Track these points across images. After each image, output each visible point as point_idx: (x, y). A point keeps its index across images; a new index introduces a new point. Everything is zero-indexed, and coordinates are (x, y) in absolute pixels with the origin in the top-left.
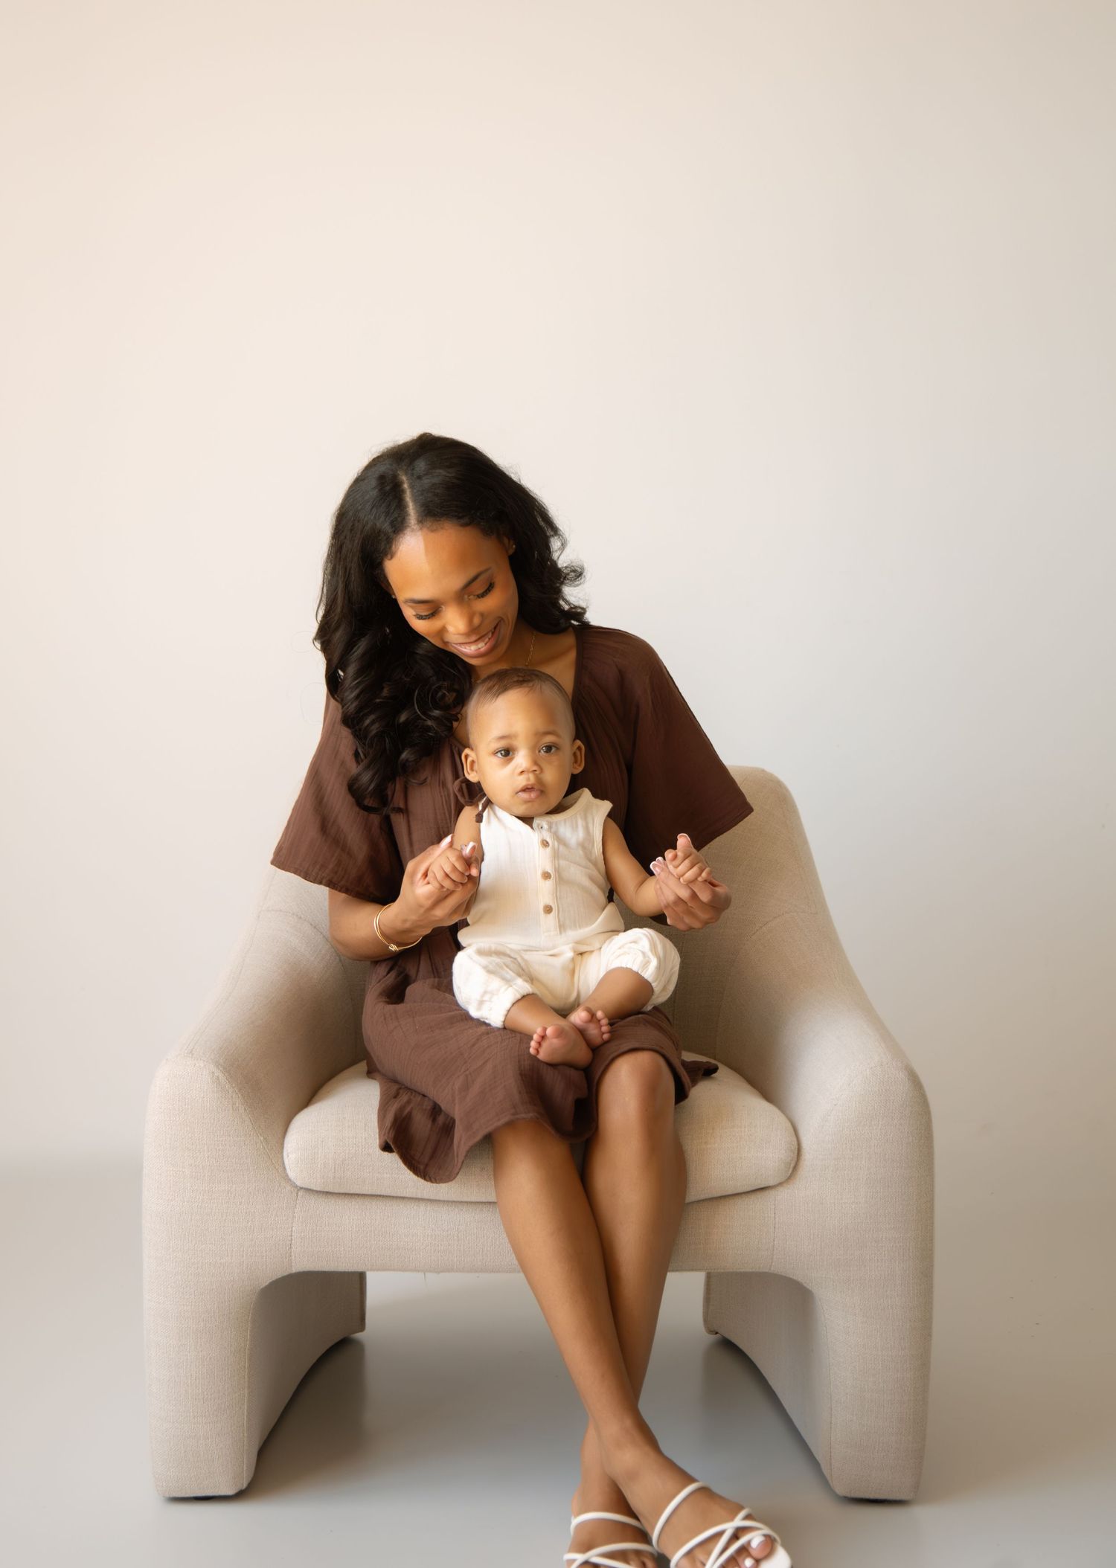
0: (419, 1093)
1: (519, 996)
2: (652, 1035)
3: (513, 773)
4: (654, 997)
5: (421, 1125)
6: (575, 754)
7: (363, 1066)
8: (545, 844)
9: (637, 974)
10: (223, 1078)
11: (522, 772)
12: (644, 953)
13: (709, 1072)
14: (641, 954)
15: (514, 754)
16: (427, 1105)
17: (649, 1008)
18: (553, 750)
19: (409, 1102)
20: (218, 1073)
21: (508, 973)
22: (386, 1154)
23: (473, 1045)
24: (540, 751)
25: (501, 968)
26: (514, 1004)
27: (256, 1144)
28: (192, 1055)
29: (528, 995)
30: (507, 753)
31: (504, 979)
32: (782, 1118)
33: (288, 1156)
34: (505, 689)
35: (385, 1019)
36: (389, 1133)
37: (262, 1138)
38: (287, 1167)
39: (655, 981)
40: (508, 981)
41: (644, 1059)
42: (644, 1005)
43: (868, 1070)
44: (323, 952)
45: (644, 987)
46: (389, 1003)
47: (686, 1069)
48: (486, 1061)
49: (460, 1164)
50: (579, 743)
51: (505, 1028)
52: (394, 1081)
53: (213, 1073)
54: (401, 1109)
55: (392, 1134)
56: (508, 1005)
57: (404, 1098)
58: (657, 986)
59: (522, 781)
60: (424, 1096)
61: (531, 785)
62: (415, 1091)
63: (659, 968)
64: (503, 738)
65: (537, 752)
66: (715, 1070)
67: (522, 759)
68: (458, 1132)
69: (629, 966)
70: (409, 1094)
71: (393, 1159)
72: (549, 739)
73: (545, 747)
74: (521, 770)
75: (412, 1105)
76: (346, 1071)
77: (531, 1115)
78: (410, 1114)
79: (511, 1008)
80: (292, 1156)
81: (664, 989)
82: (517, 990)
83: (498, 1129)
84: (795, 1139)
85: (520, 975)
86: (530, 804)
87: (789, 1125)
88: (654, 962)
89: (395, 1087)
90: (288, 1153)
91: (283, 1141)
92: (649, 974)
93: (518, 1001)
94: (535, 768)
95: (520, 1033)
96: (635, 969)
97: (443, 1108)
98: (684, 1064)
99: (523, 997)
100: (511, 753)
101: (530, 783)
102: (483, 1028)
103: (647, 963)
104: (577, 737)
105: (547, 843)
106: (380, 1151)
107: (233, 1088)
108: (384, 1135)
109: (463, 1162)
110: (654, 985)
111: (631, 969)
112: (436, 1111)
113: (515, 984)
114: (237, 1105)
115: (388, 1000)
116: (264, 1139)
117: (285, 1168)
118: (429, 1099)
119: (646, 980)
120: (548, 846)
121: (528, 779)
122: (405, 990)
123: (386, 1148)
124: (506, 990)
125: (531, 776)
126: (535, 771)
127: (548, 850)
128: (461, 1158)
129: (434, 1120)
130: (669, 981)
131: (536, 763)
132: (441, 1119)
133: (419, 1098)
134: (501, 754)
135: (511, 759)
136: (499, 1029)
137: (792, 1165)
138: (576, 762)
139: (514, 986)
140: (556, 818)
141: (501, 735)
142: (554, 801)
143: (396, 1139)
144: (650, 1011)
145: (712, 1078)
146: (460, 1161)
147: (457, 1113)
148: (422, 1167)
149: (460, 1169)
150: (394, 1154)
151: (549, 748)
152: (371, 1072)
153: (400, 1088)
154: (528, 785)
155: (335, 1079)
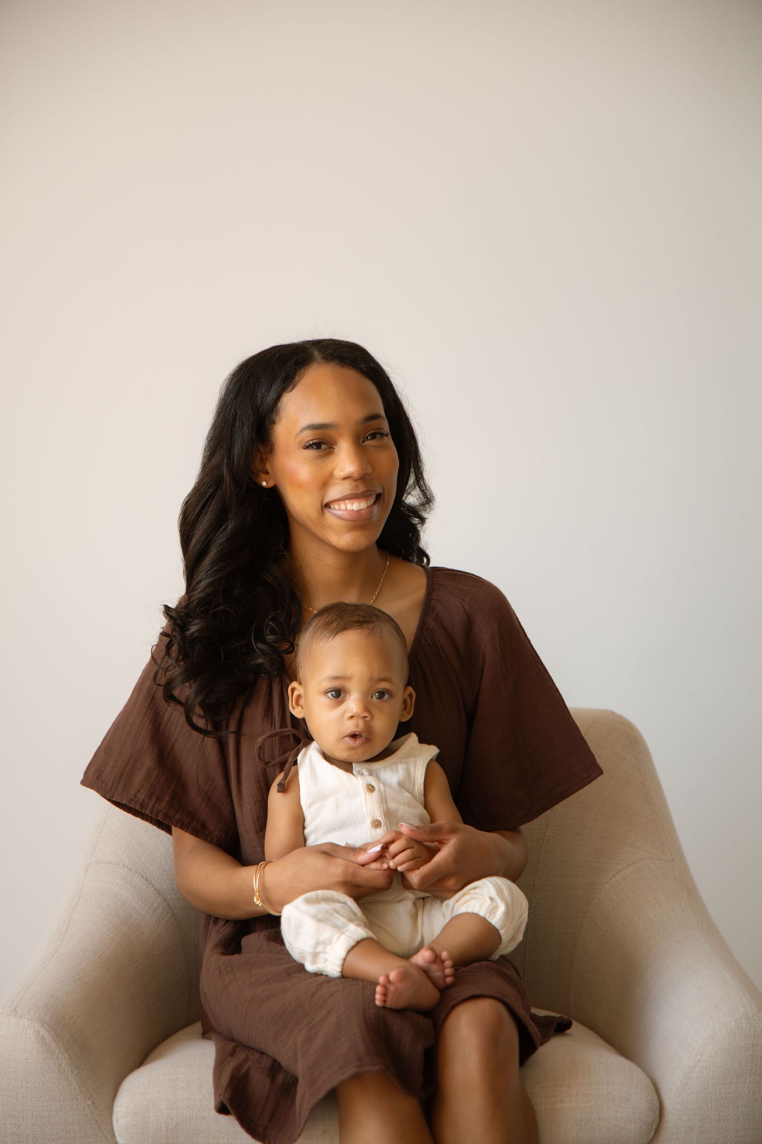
0: (257, 1051)
1: (353, 943)
2: (496, 984)
3: (343, 714)
4: (502, 946)
5: (259, 1083)
6: (405, 701)
7: (198, 1027)
8: (371, 788)
9: (484, 920)
10: (48, 1038)
11: (352, 717)
12: (491, 899)
13: (561, 1027)
14: (488, 900)
15: (345, 696)
16: (266, 1063)
17: (496, 957)
18: (386, 696)
19: (246, 1060)
20: (43, 1032)
21: (338, 919)
22: (222, 1117)
23: (313, 995)
24: (372, 697)
25: (331, 915)
26: (349, 952)
27: (84, 1110)
28: (16, 1012)
29: (363, 940)
30: (338, 694)
31: (335, 926)
32: (642, 1076)
33: (118, 1122)
34: (344, 628)
35: (220, 972)
36: (225, 1093)
37: (90, 1102)
38: (117, 1133)
39: (502, 928)
40: (339, 928)
41: (485, 1007)
42: (492, 952)
43: (732, 1023)
44: (155, 905)
45: (490, 933)
46: (223, 954)
47: (535, 1023)
48: (328, 1013)
49: (302, 1125)
50: (410, 689)
51: (343, 976)
52: (230, 1039)
53: (38, 1031)
54: (238, 1067)
55: (228, 1095)
56: (342, 954)
57: (241, 1056)
58: (506, 932)
59: (350, 726)
60: (262, 1053)
61: (360, 732)
62: (253, 1049)
63: (507, 913)
64: (336, 678)
65: (370, 697)
66: (568, 1025)
67: (353, 704)
68: (301, 1088)
69: (475, 911)
70: (246, 1052)
71: (230, 1123)
72: (383, 685)
73: (378, 692)
74: (350, 714)
75: (249, 1063)
76: (179, 1033)
77: (377, 1067)
78: (247, 1073)
79: (346, 956)
80: (122, 1121)
81: (513, 938)
82: (350, 937)
83: (342, 1084)
84: (656, 1097)
85: (351, 920)
86: (354, 751)
87: (649, 1082)
88: (502, 908)
89: (232, 1045)
90: (117, 1118)
91: (113, 1105)
92: (496, 919)
93: (353, 947)
94: (365, 714)
95: (362, 980)
96: (482, 913)
97: (283, 1064)
98: (534, 1017)
99: (358, 943)
100: (342, 695)
101: (358, 730)
102: (320, 979)
103: (494, 909)
104: (409, 683)
105: (373, 787)
106: (218, 1115)
107: (59, 1048)
108: (220, 1095)
109: (306, 1122)
110: (501, 932)
111: (477, 915)
112: (275, 1068)
113: (347, 931)
114: (63, 1066)
115: (224, 951)
116: (93, 1103)
117: (114, 1135)
118: (268, 1056)
119: (494, 926)
120: (374, 790)
121: (357, 725)
122: (240, 941)
123: (222, 1109)
124: (339, 937)
125: (361, 723)
126: (365, 717)
127: (375, 794)
128: (304, 1116)
129: (273, 1079)
130: (517, 931)
131: (366, 708)
132: (280, 1078)
133: (257, 1056)
134: (332, 695)
135: (342, 702)
136: (338, 978)
137: (654, 1127)
138: (405, 709)
139: (347, 933)
140: (376, 766)
141: (336, 675)
142: (378, 749)
143: (232, 1100)
144: (498, 960)
145: (567, 1035)
146: (303, 1120)
147: (300, 1069)
148: (260, 1130)
149: (302, 1130)
150: (230, 1116)
151: (382, 694)
152: (206, 1034)
153: (236, 1046)
154: (356, 731)
155: (170, 1040)
